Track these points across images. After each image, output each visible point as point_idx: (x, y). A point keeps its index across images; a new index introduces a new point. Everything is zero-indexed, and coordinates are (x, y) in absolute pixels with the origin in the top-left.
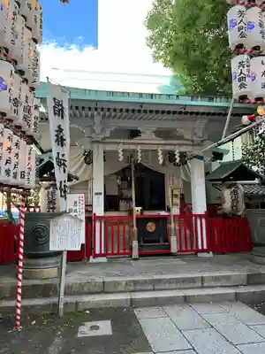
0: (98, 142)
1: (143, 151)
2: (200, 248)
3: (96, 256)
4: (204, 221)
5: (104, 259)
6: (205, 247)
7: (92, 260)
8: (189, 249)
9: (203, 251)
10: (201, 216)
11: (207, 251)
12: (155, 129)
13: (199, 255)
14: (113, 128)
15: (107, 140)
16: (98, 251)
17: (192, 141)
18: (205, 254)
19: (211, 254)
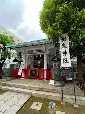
0: (24, 54)
4: (46, 71)
5: (23, 78)
6: (46, 78)
7: (21, 78)
8: (41, 78)
9: (45, 79)
10: (45, 70)
13: (44, 80)
14: (28, 51)
15: (27, 53)
18: (45, 80)
19: (47, 80)
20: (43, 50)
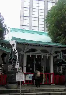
1: (37, 55)
2: (52, 82)
3: (24, 84)
4: (53, 75)
5: (26, 85)
12: (40, 50)
13: (51, 84)
15: (28, 52)
16: (24, 83)
17: (50, 53)
18: (53, 84)
19: (54, 84)
20: (49, 52)
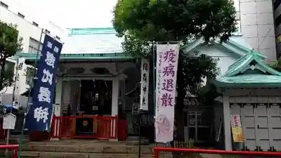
0: (60, 76)
2: (111, 135)
4: (115, 120)
5: (57, 139)
6: (114, 135)
7: (51, 139)
9: (113, 138)
10: (113, 118)
11: (115, 138)
12: (92, 68)
13: (110, 140)
15: (65, 75)
16: (55, 135)
19: (117, 140)
20: (111, 72)
